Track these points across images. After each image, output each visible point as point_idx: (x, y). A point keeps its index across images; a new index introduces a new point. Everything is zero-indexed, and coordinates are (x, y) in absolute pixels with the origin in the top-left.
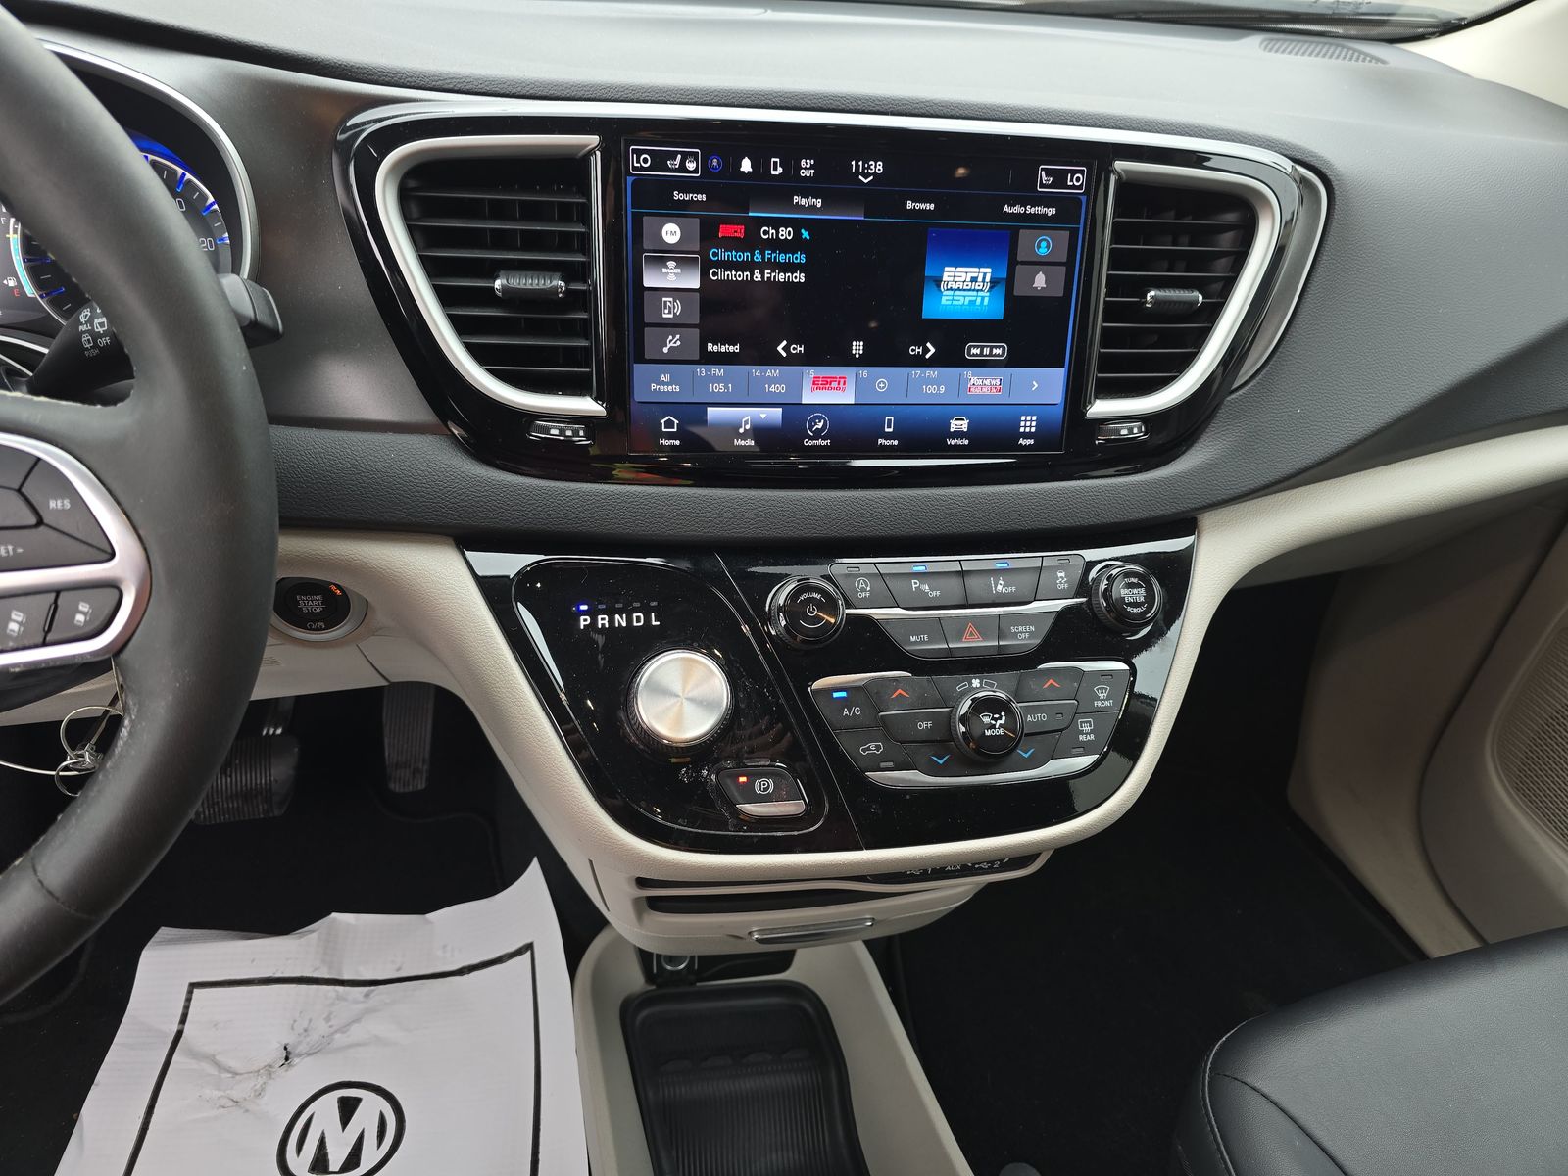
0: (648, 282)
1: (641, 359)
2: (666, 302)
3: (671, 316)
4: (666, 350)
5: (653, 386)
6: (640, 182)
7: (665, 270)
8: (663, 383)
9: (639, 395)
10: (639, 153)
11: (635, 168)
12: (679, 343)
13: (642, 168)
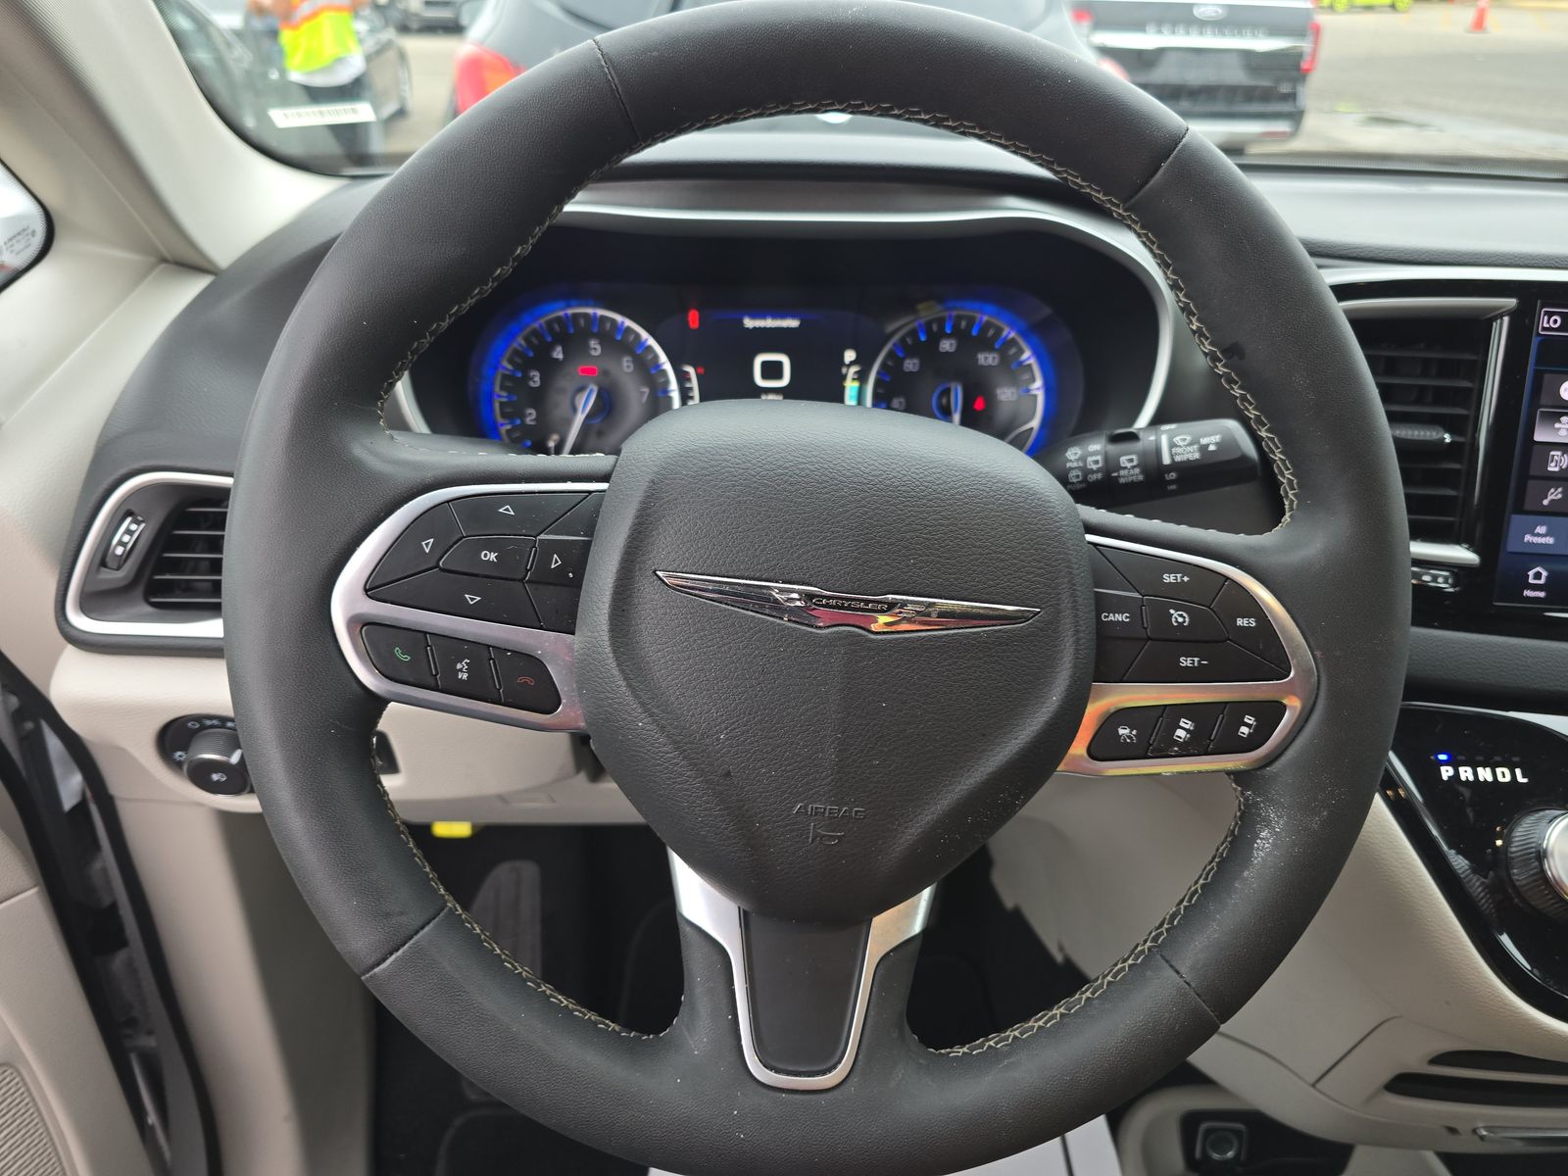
0: (1540, 436)
1: (1520, 510)
2: (1553, 456)
3: (1557, 469)
4: (1545, 502)
5: (1528, 538)
6: (1547, 342)
7: (1557, 425)
8: (1539, 535)
9: (1512, 546)
10: (1550, 314)
11: (1544, 329)
12: (1560, 496)
13: (1550, 329)
